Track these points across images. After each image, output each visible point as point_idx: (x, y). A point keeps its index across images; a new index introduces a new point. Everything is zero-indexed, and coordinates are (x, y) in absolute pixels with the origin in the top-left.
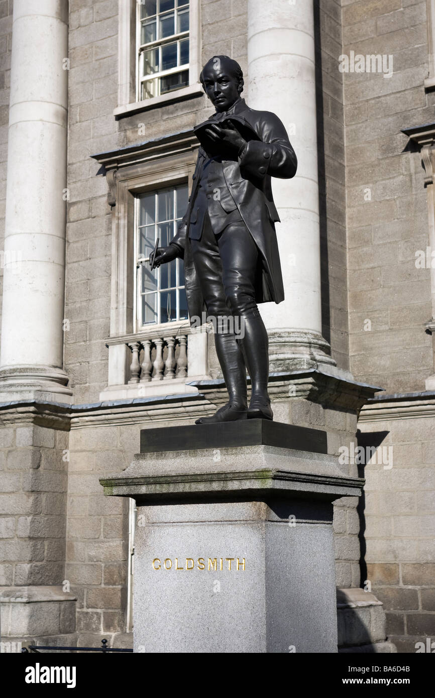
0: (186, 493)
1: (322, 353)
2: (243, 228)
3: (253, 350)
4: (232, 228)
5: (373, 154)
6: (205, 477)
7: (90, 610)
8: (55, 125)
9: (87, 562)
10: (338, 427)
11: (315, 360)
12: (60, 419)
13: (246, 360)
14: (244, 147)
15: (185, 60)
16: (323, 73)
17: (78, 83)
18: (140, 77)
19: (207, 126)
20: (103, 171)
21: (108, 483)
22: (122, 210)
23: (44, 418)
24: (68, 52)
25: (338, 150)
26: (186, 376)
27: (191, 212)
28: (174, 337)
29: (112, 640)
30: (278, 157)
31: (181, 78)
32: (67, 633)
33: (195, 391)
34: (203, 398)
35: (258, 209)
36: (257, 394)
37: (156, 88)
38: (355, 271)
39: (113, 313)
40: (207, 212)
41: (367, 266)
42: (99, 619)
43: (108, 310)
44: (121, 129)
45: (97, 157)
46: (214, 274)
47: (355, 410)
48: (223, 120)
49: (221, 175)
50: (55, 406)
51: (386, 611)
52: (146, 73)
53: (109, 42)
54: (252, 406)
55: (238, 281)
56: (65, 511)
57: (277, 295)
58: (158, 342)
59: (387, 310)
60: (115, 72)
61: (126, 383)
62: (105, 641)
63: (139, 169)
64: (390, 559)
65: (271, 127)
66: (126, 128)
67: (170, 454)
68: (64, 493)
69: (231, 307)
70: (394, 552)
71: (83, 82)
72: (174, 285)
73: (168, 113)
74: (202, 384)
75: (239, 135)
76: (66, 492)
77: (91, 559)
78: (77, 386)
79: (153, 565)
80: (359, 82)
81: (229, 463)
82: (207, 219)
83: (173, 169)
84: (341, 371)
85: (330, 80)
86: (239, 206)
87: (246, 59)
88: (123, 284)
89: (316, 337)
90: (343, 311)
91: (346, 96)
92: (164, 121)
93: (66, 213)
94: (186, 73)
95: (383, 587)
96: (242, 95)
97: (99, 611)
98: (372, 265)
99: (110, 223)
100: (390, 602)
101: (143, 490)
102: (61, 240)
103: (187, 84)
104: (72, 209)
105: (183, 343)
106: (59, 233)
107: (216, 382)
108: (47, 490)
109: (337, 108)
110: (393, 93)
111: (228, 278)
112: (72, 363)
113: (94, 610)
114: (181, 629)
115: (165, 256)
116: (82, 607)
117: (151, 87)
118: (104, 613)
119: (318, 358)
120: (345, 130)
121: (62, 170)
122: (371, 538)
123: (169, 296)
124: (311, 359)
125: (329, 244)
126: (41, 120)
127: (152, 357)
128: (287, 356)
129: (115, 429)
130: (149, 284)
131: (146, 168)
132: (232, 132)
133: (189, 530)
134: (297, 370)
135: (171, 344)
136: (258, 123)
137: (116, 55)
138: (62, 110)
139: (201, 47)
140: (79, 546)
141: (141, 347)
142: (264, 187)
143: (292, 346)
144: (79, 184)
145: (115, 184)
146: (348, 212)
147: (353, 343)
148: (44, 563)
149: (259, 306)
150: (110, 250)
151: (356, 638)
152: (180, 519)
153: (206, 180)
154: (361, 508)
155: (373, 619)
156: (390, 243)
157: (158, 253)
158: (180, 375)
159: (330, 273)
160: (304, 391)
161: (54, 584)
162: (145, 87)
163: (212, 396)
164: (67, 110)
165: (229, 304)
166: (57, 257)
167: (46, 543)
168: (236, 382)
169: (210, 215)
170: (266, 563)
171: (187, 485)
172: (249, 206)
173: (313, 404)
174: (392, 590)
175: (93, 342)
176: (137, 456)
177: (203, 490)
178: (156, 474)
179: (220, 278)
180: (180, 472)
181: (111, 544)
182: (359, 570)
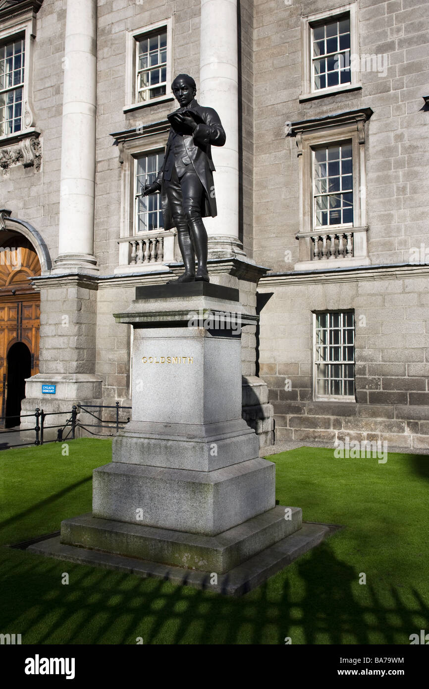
0: (161, 321)
1: (239, 249)
2: (195, 174)
3: (199, 243)
4: (188, 174)
5: (269, 138)
6: (171, 313)
7: (109, 387)
8: (90, 116)
9: (107, 362)
10: (246, 290)
11: (234, 253)
12: (92, 284)
13: (195, 249)
14: (196, 127)
15: (164, 80)
16: (243, 89)
17: (102, 92)
18: (138, 89)
19: (175, 114)
20: (116, 143)
21: (117, 316)
22: (127, 165)
23: (83, 283)
24: (97, 73)
25: (250, 134)
26: (163, 261)
27: (165, 164)
28: (156, 238)
29: (122, 402)
30: (215, 134)
31: (161, 90)
32: (97, 399)
33: (167, 269)
34: (172, 273)
35: (203, 164)
36: (201, 268)
37: (147, 95)
38: (258, 203)
39: (122, 225)
40: (175, 165)
41: (264, 201)
42: (115, 391)
43: (119, 223)
44: (126, 119)
45: (113, 135)
46: (178, 200)
47: (256, 280)
48: (184, 112)
49: (183, 143)
50: (89, 276)
51: (269, 388)
52: (141, 87)
53: (120, 68)
54: (198, 275)
55: (191, 204)
56: (95, 334)
57: (213, 213)
58: (147, 241)
59: (275, 226)
60: (124, 86)
61: (129, 264)
62: (118, 403)
63: (137, 142)
64: (272, 361)
65: (212, 117)
66: (130, 118)
67: (152, 300)
68: (95, 324)
69: (187, 219)
70: (274, 357)
71: (105, 91)
72: (156, 209)
73: (154, 110)
74: (171, 265)
75: (193, 120)
76: (96, 324)
77: (110, 360)
78: (101, 265)
79: (143, 361)
80: (263, 96)
81: (185, 305)
82: (175, 169)
83: (156, 143)
84: (249, 259)
85: (247, 93)
86: (192, 161)
87: (199, 80)
88: (128, 208)
89: (235, 239)
90: (251, 225)
91: (255, 104)
92: (152, 115)
93: (95, 167)
94: (164, 87)
95: (268, 376)
96: (195, 98)
97: (114, 387)
98: (267, 200)
99: (121, 173)
100: (271, 383)
101: (137, 320)
102: (93, 183)
103: (165, 94)
104: (99, 165)
105: (161, 242)
106: (91, 178)
107: (179, 264)
108: (85, 322)
109: (250, 110)
110: (281, 103)
111: (186, 202)
112: (98, 252)
113: (112, 387)
114: (158, 394)
115: (150, 190)
116: (105, 385)
117: (144, 95)
118: (117, 388)
119: (236, 251)
120: (254, 123)
121: (93, 142)
122: (262, 350)
123: (153, 215)
124: (232, 252)
125: (244, 188)
126: (81, 113)
127: (143, 250)
128: (218, 250)
129: (123, 289)
130: (142, 208)
131: (141, 142)
132: (189, 118)
133: (162, 342)
134: (224, 258)
135: (154, 243)
136: (204, 114)
137: (125, 75)
138: (93, 107)
139: (173, 72)
140: (103, 353)
141: (137, 244)
142: (207, 150)
143: (222, 244)
144: (103, 150)
145: (123, 151)
146: (255, 170)
147: (255, 244)
148: (84, 361)
149: (203, 219)
150: (120, 188)
151: (252, 402)
152: (157, 336)
153: (174, 146)
154: (257, 334)
155: (262, 391)
156: (278, 188)
157: (146, 188)
158: (159, 260)
159: (244, 204)
160: (228, 269)
161: (90, 373)
162: (141, 95)
163: (177, 271)
164: (96, 107)
165: (186, 217)
166: (90, 192)
167: (85, 351)
168: (189, 261)
169: (176, 166)
170: (204, 360)
171: (162, 318)
172: (198, 162)
173: (233, 277)
174: (272, 377)
175: (111, 240)
176: (134, 301)
177: (170, 320)
178: (144, 312)
179: (181, 203)
180: (158, 310)
181: (121, 352)
182: (255, 367)
